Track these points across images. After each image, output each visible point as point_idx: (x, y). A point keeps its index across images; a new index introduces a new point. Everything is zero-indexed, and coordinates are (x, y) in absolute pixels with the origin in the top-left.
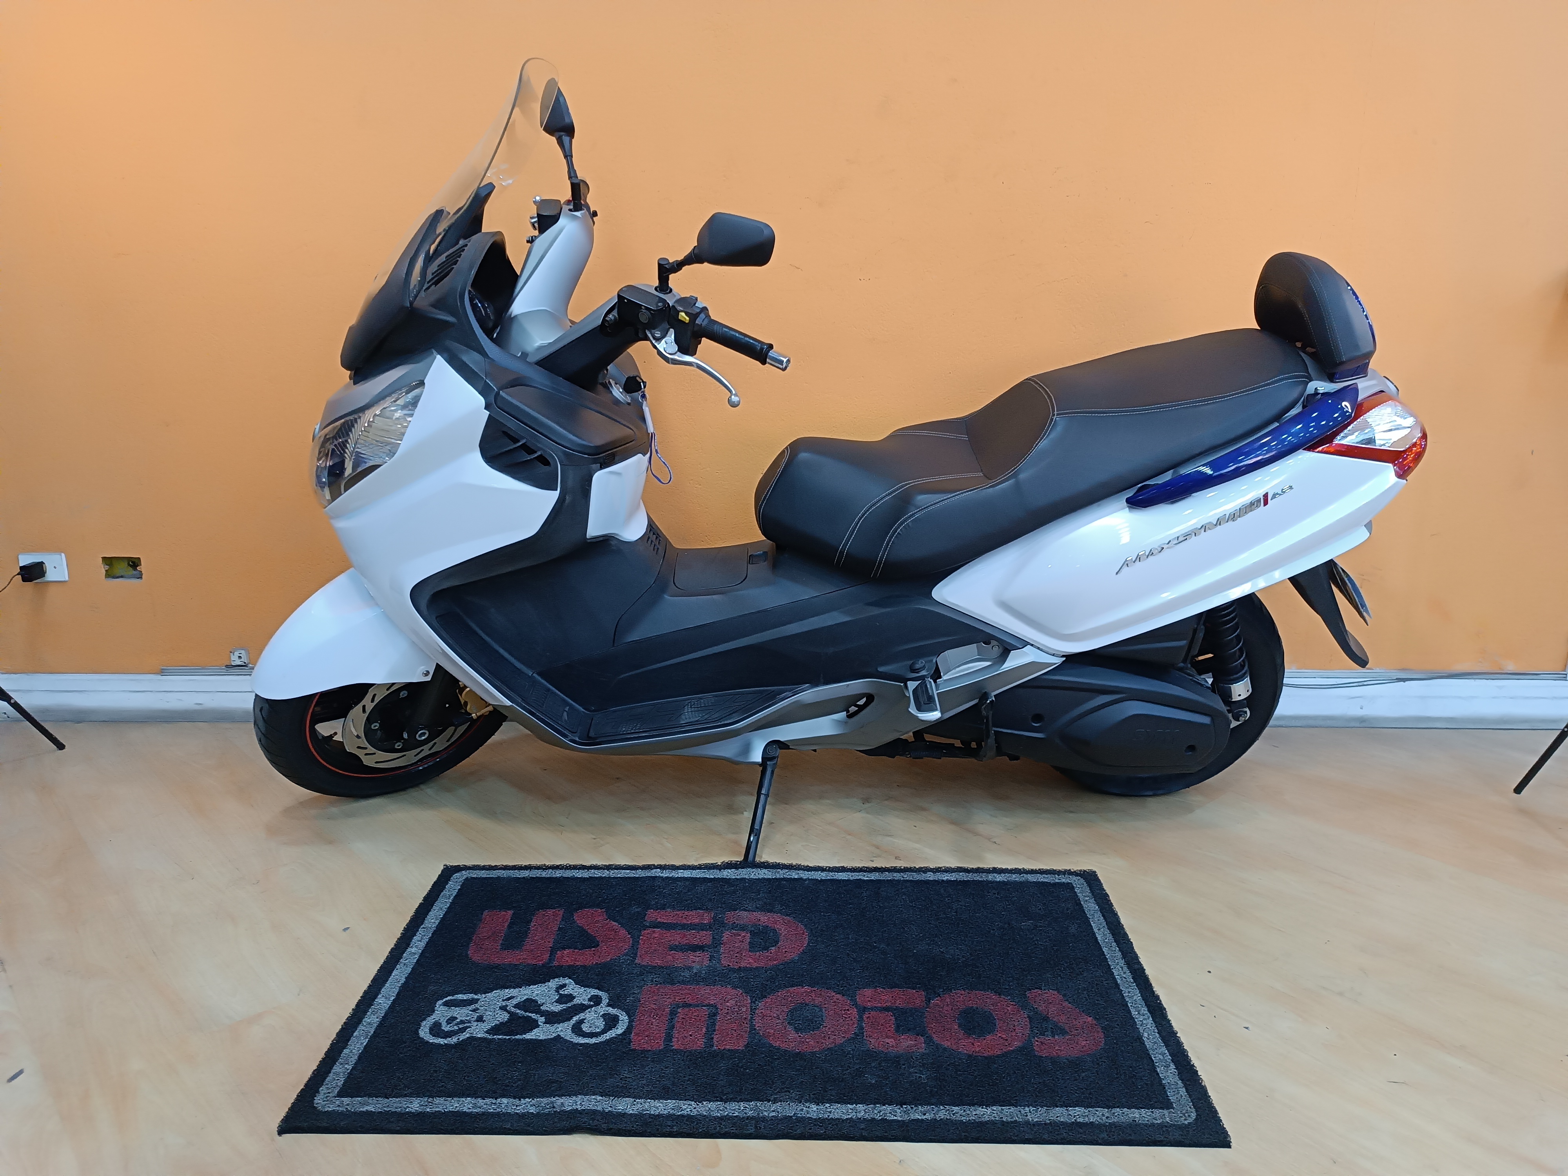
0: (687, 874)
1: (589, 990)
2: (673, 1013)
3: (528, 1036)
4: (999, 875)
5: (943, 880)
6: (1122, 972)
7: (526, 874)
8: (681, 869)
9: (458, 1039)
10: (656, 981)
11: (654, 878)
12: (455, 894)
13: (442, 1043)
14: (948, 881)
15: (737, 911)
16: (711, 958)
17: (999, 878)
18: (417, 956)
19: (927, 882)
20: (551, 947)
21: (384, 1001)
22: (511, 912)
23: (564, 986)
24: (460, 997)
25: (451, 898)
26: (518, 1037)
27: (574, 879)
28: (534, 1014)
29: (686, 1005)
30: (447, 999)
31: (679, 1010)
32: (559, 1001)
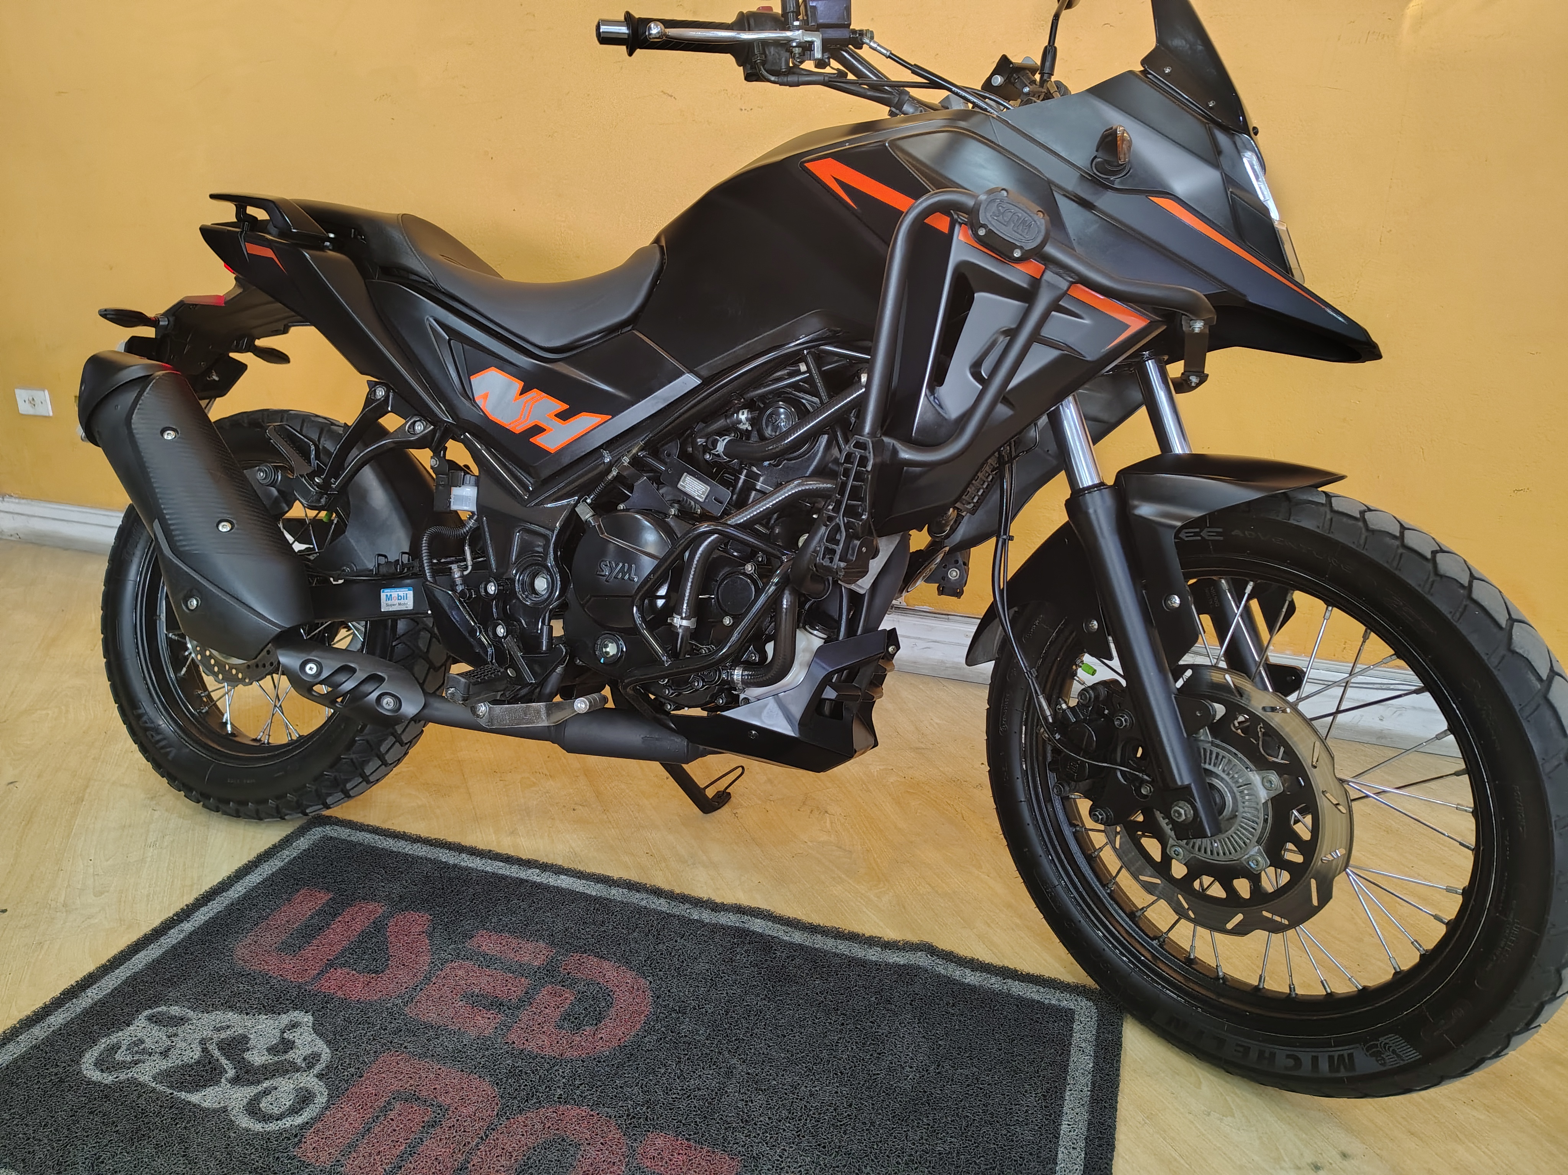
0: (564, 882)
1: (318, 1041)
2: (386, 1109)
3: (194, 1098)
4: (972, 973)
7: (389, 844)
8: (566, 875)
9: (117, 1077)
10: (405, 1047)
11: (524, 882)
13: (94, 1079)
15: (585, 955)
16: (501, 1025)
17: (971, 978)
18: (182, 936)
19: (863, 963)
20: (329, 960)
21: (93, 994)
22: (331, 895)
23: (294, 1026)
24: (175, 1010)
26: (183, 1095)
28: (227, 1062)
29: (411, 1098)
30: (160, 1009)
31: (397, 1106)
32: (269, 1050)
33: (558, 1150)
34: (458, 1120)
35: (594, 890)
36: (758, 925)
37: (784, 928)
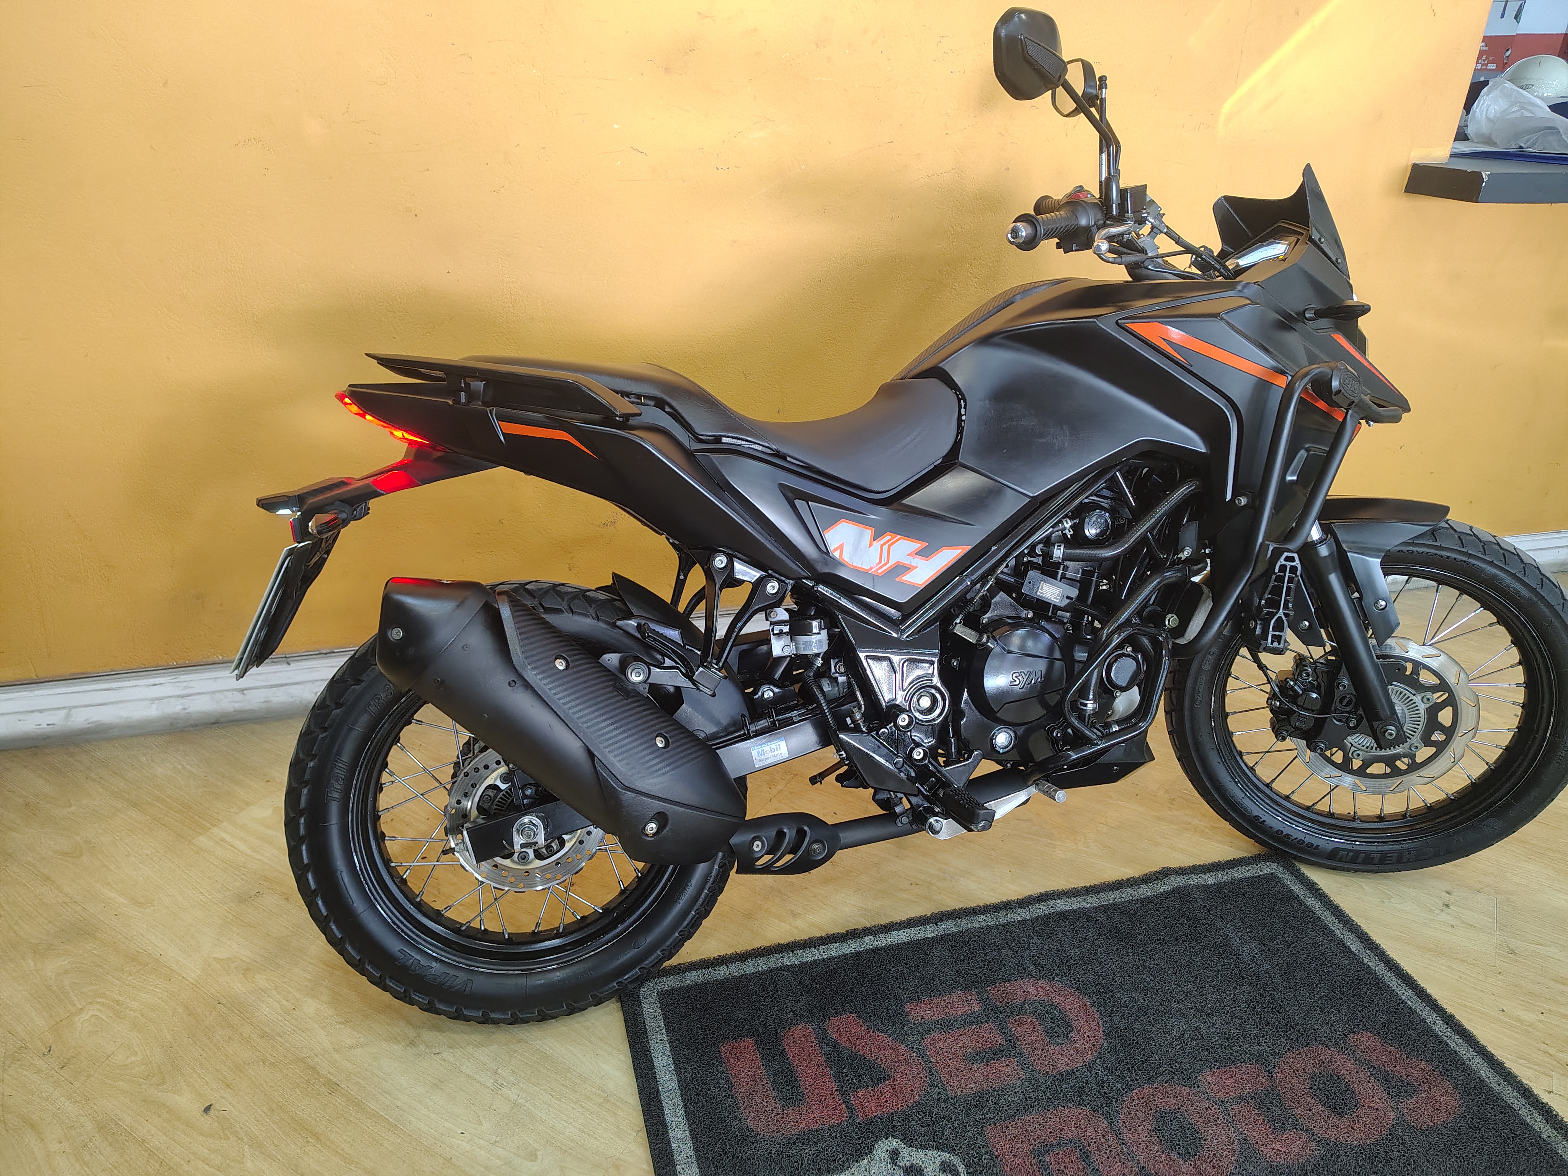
0: (904, 936)
1: (929, 1153)
2: (1044, 1166)
4: (1205, 876)
5: (1162, 894)
6: (1404, 991)
7: (722, 972)
8: (894, 930)
10: (990, 1119)
11: (875, 951)
12: (662, 1024)
14: (1166, 894)
15: (997, 985)
16: (1023, 1065)
17: (1210, 879)
19: (1148, 900)
20: (836, 1090)
22: (750, 1041)
23: (897, 1154)
25: (664, 1031)
27: (787, 968)
29: (1048, 1149)
31: (1047, 1159)
33: (1171, 1121)
34: (1095, 1142)
35: (929, 932)
36: (1062, 905)
37: (1079, 898)
